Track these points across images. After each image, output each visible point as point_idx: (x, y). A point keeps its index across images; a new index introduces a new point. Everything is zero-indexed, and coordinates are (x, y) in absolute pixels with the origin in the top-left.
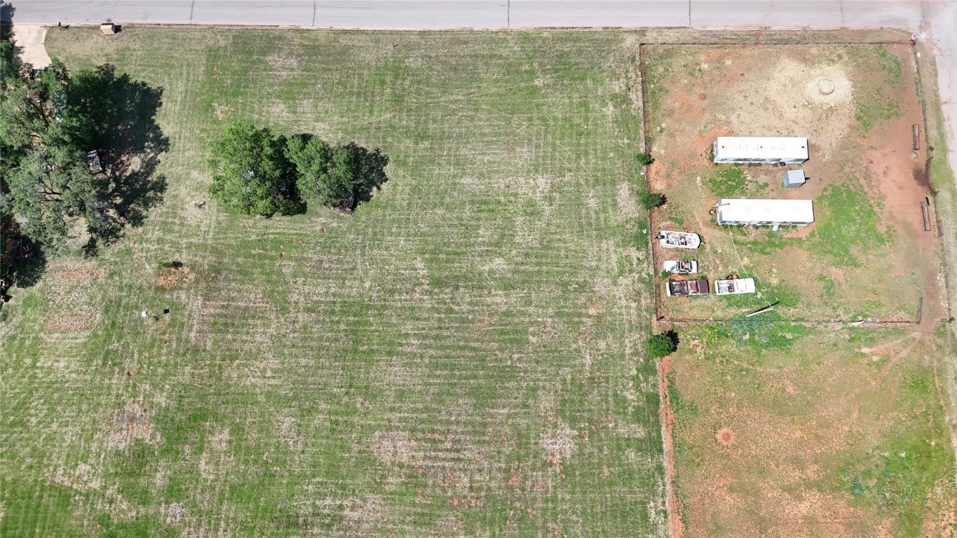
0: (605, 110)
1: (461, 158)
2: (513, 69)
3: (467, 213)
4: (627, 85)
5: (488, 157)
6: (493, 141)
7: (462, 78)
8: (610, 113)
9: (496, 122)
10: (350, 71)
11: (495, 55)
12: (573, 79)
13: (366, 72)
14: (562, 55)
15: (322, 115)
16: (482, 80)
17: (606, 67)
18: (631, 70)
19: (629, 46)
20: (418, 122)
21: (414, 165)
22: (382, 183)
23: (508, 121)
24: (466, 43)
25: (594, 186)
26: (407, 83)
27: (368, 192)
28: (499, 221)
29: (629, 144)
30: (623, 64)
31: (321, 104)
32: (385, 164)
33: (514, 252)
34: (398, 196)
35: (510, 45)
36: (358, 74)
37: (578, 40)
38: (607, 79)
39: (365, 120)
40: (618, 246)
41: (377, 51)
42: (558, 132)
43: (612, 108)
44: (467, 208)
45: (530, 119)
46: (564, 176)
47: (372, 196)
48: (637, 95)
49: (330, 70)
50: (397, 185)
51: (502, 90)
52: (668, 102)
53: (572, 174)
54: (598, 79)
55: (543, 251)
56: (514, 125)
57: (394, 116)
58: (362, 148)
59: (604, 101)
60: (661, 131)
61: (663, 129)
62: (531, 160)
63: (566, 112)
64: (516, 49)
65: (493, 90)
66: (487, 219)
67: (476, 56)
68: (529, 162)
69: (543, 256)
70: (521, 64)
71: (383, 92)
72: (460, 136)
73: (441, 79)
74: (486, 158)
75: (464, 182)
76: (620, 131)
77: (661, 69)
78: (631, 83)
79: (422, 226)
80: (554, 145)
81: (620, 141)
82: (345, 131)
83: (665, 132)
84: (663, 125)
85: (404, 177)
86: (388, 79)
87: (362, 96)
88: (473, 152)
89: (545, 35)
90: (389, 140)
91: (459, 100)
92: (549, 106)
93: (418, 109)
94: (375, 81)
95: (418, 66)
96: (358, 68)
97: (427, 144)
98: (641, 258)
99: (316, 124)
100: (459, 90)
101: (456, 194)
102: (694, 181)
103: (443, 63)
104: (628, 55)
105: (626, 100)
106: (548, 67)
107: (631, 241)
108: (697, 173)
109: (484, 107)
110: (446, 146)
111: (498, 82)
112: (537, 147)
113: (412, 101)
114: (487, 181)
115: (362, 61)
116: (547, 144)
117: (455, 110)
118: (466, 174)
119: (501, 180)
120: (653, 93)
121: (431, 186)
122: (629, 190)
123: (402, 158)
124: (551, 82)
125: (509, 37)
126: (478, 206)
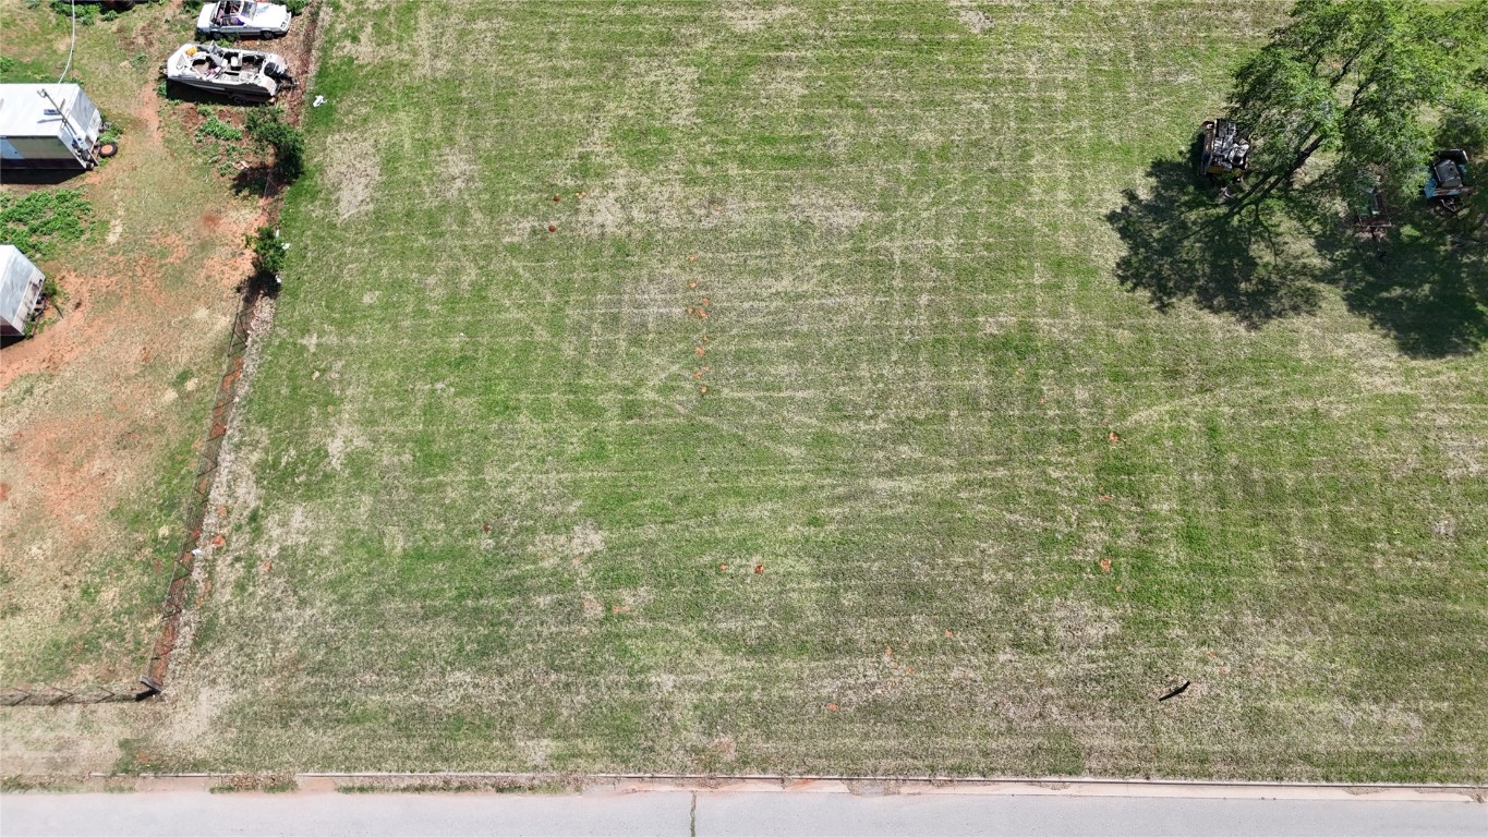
0: (360, 442)
1: (869, 285)
2: (682, 593)
3: (843, 133)
4: (258, 532)
5: (780, 286)
6: (765, 336)
7: (880, 557)
8: (343, 431)
9: (750, 395)
10: (1335, 583)
11: (752, 652)
12: (453, 554)
13: (1271, 579)
14: (483, 653)
15: (1393, 420)
16: (804, 547)
17: (322, 605)
18: (229, 589)
19: (205, 693)
20: (1031, 393)
21: (1023, 262)
22: (1124, 209)
23: (707, 400)
24: (874, 710)
25: (444, 208)
26: (1097, 536)
27: (1166, 185)
28: (743, 114)
29: (305, 331)
30: (251, 613)
31: (1413, 461)
32: (1124, 264)
33: (702, 45)
34: (1064, 175)
35: (691, 697)
36: (1299, 573)
37: (409, 722)
38: (325, 552)
39: (1225, 402)
40: (403, 65)
41: (1244, 672)
42: (536, 368)
43: (335, 447)
44: (841, 148)
45: (630, 410)
46: (534, 232)
47: (1149, 174)
48: (231, 494)
49: (1419, 591)
50: (1074, 204)
51: (729, 509)
52: (126, 475)
53: (507, 239)
54: (362, 553)
55: (619, 47)
56: (688, 386)
57: (1122, 414)
58: (1216, 311)
59: (357, 474)
60: (184, 377)
61: (174, 385)
62: (637, 279)
63: (500, 432)
64: (668, 681)
65: (760, 511)
66: (782, 119)
67: (829, 650)
68: (645, 271)
69: (621, 39)
70: (651, 613)
71: (1185, 502)
72: (878, 352)
73: (966, 552)
74: (785, 284)
75: (853, 214)
76: (323, 371)
77: (109, 595)
78: (239, 542)
79: (976, 105)
80: (556, 327)
81: (333, 340)
82: (1290, 366)
83: (172, 374)
84: (171, 395)
85: (1055, 228)
86: (1172, 552)
87: (1260, 489)
88: (829, 302)
89: (541, 749)
90: (1124, 336)
91: (889, 475)
92: (561, 453)
93: (1036, 442)
94: (1225, 544)
95: (1063, 606)
96: (1304, 599)
97: (989, 327)
98: (348, 43)
99: (1407, 390)
100: (889, 512)
101: (880, 181)
102: (130, 230)
103: (959, 620)
104: (219, 655)
105: (277, 480)
106: (543, 601)
107: (366, 76)
108: (112, 254)
109: (794, 452)
110: (922, 320)
111: (742, 542)
112: (616, 318)
113: (1068, 471)
114: (781, 217)
115: (1297, 628)
116: (579, 329)
117: (901, 439)
118: (852, 236)
119: (736, 218)
120: (170, 505)
121: (960, 203)
122: (338, 201)
123: (1071, 284)
124: (542, 543)
125: (693, 737)
126: (809, 153)
